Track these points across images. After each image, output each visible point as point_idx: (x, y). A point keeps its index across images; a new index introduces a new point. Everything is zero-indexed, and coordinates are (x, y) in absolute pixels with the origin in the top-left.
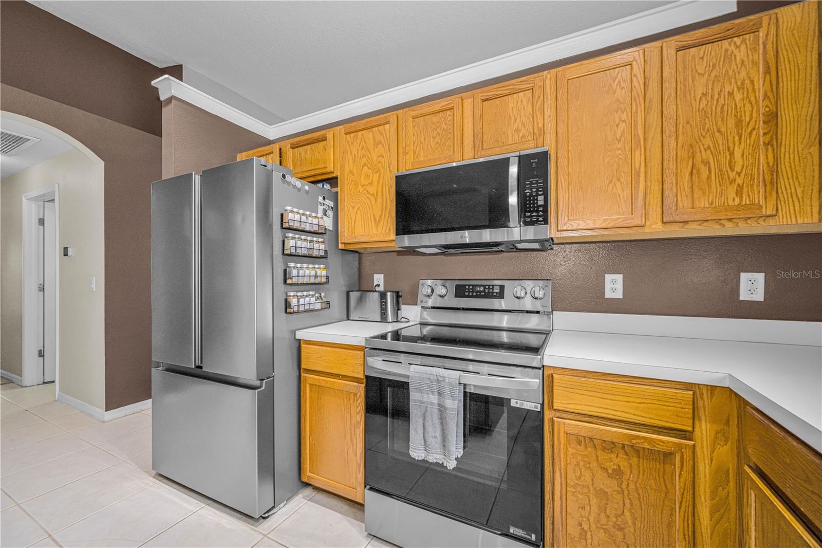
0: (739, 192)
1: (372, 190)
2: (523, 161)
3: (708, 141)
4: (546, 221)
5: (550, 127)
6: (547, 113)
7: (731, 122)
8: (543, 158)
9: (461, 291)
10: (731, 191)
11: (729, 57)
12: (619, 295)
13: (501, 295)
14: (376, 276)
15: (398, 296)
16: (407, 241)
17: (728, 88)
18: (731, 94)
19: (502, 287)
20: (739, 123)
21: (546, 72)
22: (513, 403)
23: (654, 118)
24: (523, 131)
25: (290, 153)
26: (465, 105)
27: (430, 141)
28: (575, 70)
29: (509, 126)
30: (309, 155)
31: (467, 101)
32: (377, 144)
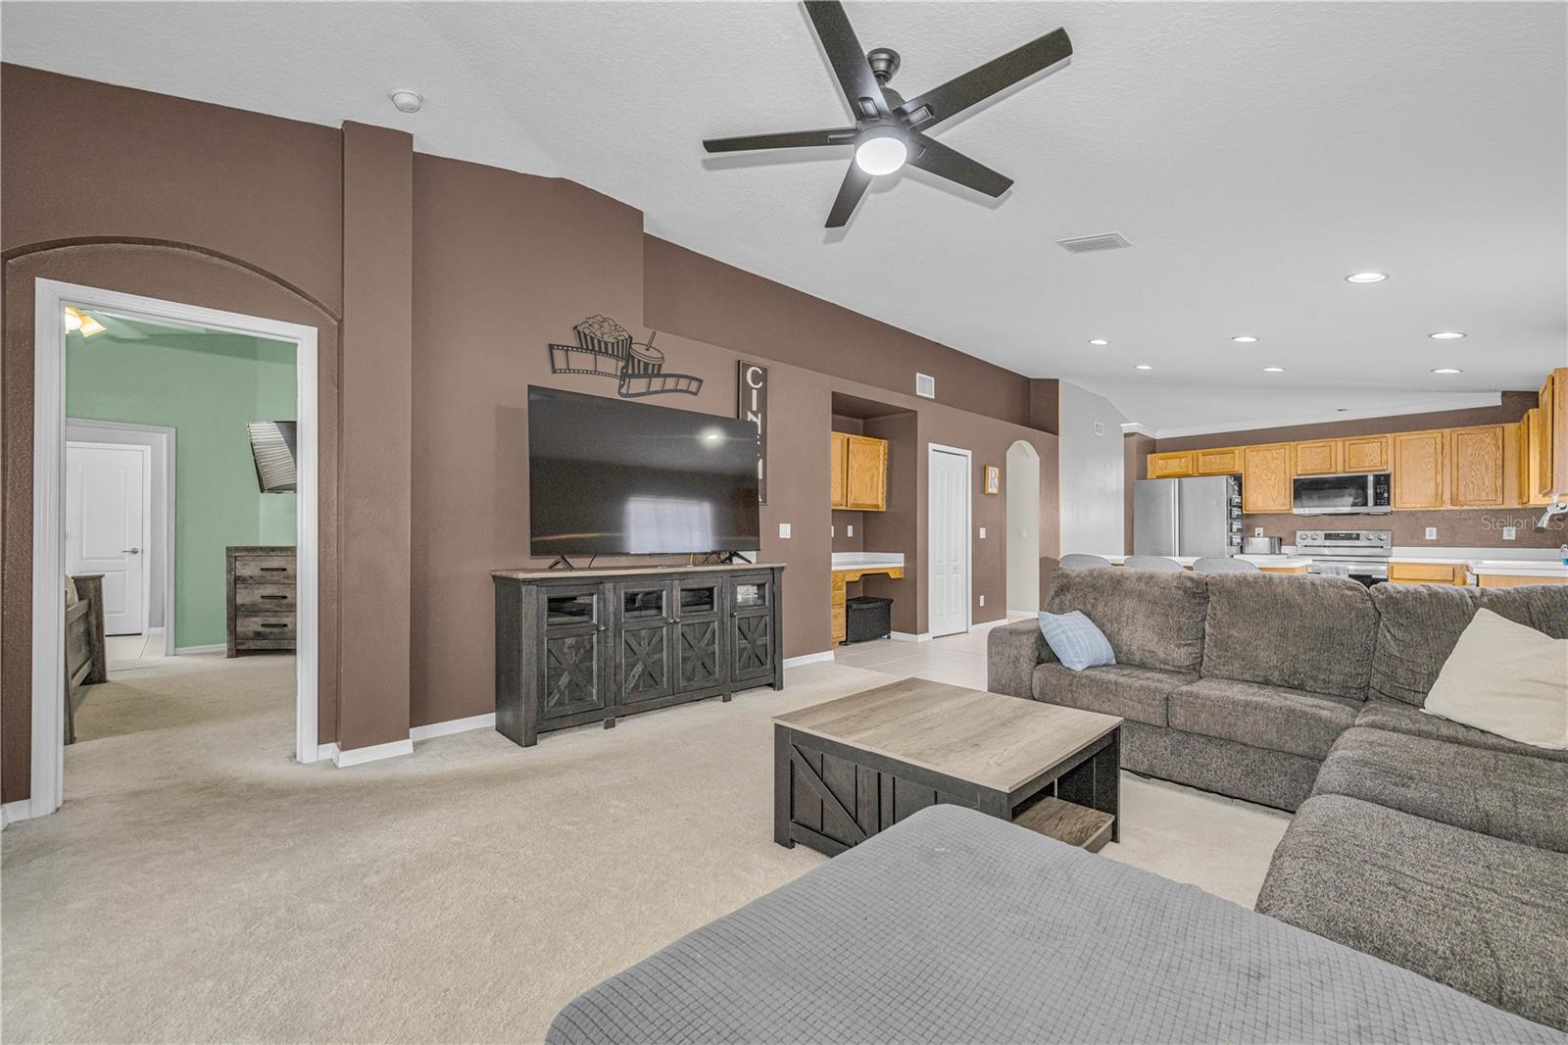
0: (1487, 494)
1: (1271, 483)
2: (1377, 477)
3: (1473, 474)
4: (1389, 504)
5: (1391, 461)
6: (1389, 453)
7: (1484, 468)
8: (1388, 476)
9: (1328, 537)
10: (1484, 494)
11: (1482, 440)
12: (1434, 538)
13: (1358, 537)
14: (1257, 529)
15: (1281, 539)
16: (1295, 511)
17: (1482, 453)
18: (1483, 456)
19: (1358, 535)
20: (1487, 467)
21: (1388, 435)
22: (1374, 577)
23: (1447, 461)
24: (1375, 461)
25: (1201, 458)
26: (1338, 445)
27: (1315, 461)
28: (1404, 436)
29: (1368, 457)
30: (1218, 461)
31: (1340, 444)
32: (1274, 459)
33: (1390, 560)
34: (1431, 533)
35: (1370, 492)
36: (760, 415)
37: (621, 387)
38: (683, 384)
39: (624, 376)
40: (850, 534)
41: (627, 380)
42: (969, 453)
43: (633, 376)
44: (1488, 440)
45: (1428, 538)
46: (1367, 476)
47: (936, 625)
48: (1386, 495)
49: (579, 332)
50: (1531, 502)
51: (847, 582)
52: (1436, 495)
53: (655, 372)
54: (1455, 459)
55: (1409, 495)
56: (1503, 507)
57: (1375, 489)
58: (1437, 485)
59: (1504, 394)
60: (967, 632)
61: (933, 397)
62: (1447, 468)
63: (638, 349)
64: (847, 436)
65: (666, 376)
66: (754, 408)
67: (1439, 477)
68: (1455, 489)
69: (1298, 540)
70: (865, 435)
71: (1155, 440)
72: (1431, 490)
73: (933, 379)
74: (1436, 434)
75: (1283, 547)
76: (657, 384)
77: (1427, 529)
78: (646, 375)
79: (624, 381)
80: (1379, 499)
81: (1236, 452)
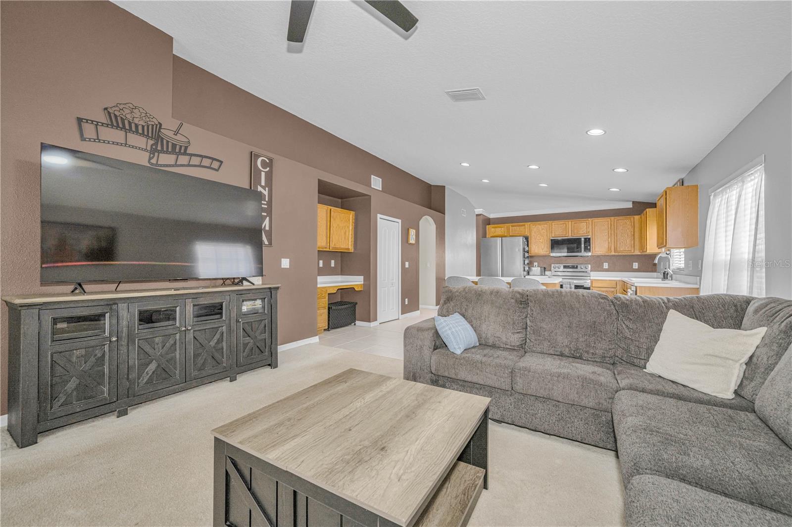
0: (628, 248)
1: (541, 241)
2: (585, 239)
3: (623, 238)
4: (590, 251)
5: (591, 231)
6: (590, 228)
7: (627, 235)
8: (589, 239)
9: (565, 267)
11: (626, 223)
13: (577, 268)
14: (535, 263)
15: (545, 268)
16: (552, 255)
18: (626, 230)
19: (577, 266)
21: (590, 219)
23: (613, 232)
24: (584, 231)
25: (511, 228)
26: (569, 223)
27: (561, 231)
28: (596, 220)
29: (581, 230)
30: (518, 229)
31: (570, 223)
32: (542, 229)
33: (591, 278)
34: (606, 266)
35: (583, 246)
36: (267, 188)
37: (150, 159)
38: (206, 162)
39: (153, 151)
40: (333, 265)
41: (156, 154)
42: (400, 221)
43: (162, 151)
44: (628, 223)
45: (604, 267)
46: (581, 239)
47: (381, 317)
48: (589, 247)
49: (109, 113)
50: (648, 252)
51: (329, 294)
52: (609, 247)
53: (182, 151)
54: (616, 231)
55: (599, 247)
56: (634, 254)
57: (585, 244)
58: (609, 243)
59: (633, 202)
60: (398, 319)
61: (381, 190)
62: (613, 235)
63: (167, 133)
64: (330, 207)
65: (191, 155)
66: (263, 183)
67: (610, 239)
68: (616, 245)
69: (552, 268)
70: (341, 208)
71: (490, 219)
72: (606, 245)
73: (381, 179)
74: (608, 219)
75: (546, 272)
76: (183, 160)
77: (604, 264)
78: (173, 152)
79: (154, 154)
80: (587, 249)
81: (526, 225)
